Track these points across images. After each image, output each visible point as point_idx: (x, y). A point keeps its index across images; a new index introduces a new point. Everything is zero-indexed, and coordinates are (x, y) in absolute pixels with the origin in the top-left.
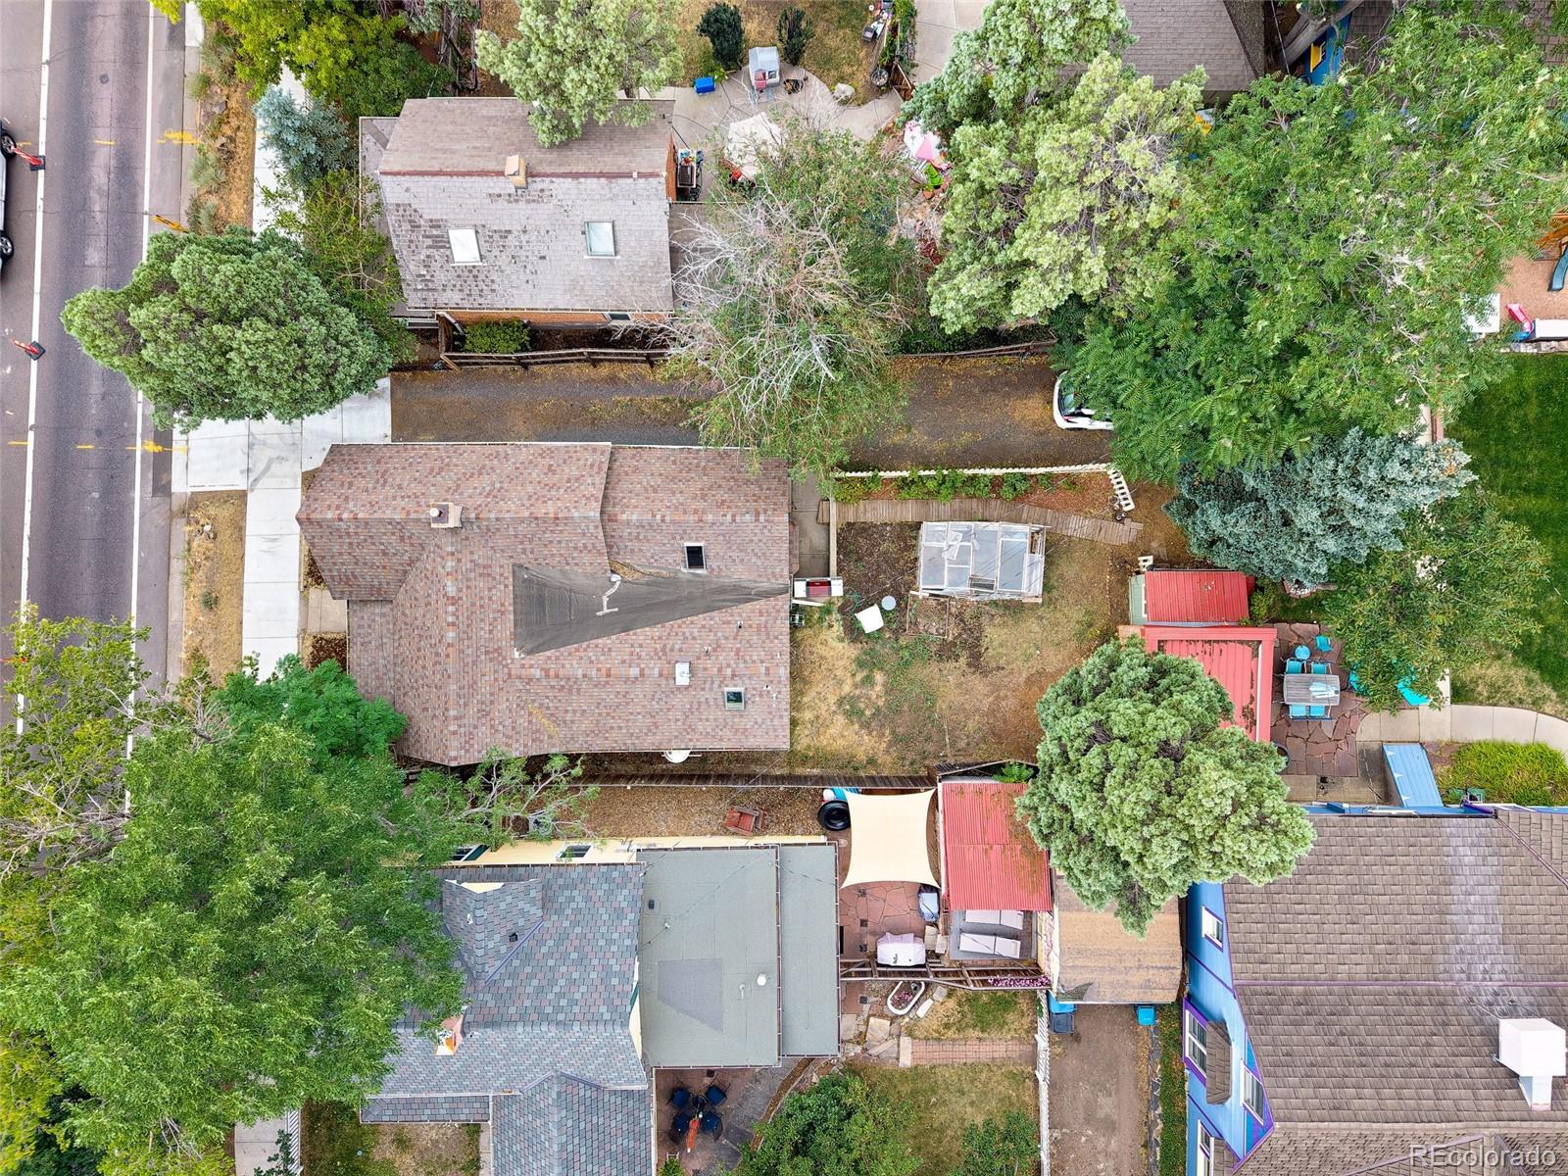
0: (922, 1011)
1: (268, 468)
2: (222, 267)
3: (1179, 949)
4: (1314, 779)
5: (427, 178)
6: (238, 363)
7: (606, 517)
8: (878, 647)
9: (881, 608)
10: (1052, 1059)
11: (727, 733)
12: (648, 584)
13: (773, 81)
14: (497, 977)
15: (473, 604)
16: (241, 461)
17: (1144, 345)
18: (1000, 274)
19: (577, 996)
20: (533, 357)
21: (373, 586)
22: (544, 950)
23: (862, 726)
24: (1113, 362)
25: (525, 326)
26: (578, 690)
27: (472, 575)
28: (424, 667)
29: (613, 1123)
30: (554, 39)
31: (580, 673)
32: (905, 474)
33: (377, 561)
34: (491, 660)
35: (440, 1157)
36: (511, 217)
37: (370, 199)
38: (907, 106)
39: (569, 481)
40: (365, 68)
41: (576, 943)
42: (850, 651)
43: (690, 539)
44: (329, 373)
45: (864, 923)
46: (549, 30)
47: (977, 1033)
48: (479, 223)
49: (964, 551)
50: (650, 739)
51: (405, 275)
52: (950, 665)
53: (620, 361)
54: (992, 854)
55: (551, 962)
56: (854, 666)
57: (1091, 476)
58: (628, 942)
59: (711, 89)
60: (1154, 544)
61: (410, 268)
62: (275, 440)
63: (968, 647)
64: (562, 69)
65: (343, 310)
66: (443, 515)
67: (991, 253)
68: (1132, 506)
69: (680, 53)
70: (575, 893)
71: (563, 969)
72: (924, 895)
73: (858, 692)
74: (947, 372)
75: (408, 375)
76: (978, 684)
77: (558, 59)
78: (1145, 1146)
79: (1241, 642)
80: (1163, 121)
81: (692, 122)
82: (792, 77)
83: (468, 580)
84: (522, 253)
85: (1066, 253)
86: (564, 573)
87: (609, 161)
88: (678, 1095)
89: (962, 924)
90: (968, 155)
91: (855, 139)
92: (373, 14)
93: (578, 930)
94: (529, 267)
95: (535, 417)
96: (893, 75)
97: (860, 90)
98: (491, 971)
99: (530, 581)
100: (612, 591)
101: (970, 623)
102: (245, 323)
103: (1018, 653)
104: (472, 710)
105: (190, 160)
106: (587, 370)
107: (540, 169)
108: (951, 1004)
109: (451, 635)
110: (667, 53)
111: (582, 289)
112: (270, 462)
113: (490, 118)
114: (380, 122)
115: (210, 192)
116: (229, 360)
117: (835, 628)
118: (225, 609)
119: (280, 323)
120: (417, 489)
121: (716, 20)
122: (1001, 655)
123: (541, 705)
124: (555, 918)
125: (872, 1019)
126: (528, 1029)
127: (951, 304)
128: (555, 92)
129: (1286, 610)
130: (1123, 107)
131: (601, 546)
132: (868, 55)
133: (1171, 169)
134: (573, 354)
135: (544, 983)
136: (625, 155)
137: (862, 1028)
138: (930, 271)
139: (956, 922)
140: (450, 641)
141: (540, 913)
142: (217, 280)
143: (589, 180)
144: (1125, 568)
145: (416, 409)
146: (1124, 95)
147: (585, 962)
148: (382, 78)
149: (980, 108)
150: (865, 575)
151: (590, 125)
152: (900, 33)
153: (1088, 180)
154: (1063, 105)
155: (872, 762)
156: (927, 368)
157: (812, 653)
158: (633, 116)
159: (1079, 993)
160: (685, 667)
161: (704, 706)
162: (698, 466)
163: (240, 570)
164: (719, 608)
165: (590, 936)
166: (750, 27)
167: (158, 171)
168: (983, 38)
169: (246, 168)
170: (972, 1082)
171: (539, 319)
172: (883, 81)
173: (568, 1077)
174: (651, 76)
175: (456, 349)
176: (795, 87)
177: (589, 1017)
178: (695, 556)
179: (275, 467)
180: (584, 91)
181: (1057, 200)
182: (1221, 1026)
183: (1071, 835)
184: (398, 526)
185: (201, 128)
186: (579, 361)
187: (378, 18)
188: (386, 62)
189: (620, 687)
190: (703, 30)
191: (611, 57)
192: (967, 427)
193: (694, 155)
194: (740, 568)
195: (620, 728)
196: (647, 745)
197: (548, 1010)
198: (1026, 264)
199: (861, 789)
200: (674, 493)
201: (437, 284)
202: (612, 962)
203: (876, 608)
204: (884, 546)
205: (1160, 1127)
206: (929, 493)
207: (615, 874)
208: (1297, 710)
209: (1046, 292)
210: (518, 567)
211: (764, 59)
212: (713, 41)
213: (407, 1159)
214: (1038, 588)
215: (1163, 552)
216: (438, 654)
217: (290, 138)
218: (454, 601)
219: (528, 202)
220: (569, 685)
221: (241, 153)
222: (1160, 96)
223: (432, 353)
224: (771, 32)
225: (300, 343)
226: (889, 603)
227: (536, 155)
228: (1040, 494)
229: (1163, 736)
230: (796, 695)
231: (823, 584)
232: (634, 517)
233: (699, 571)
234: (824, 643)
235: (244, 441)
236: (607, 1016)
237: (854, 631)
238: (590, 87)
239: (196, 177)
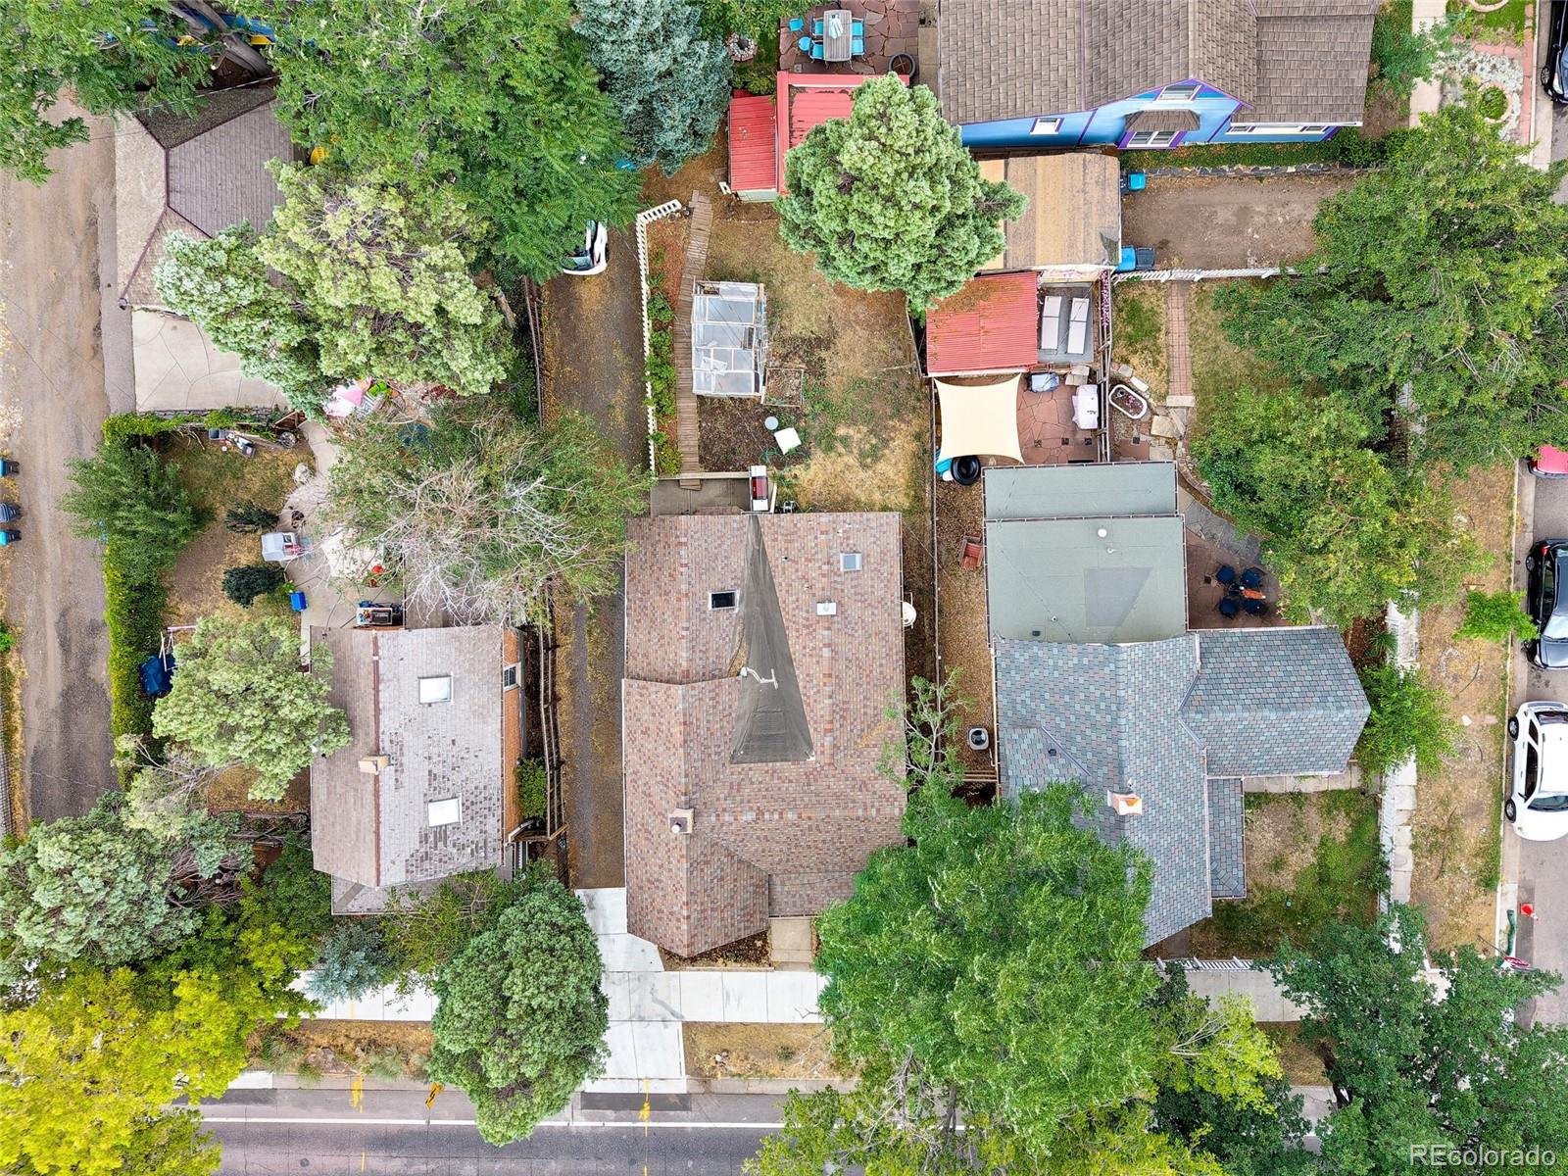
0: (1142, 387)
1: (662, 1003)
2: (456, 1011)
3: (1068, 156)
4: (922, 30)
5: (382, 845)
6: (542, 999)
7: (686, 679)
8: (814, 433)
9: (777, 430)
10: (1184, 267)
11: (885, 568)
12: (749, 644)
13: (293, 539)
14: (1085, 766)
15: (764, 797)
16: (655, 1028)
17: (514, 206)
18: (453, 332)
19: (1098, 693)
20: (551, 754)
21: (755, 892)
22: (1063, 725)
23: (886, 446)
24: (528, 233)
25: (522, 763)
26: (844, 702)
27: (738, 799)
28: (824, 842)
29: (1233, 665)
30: (255, 727)
31: (827, 701)
32: (651, 409)
33: (728, 886)
34: (816, 780)
35: (1290, 829)
36: (416, 768)
37: (406, 903)
38: (310, 416)
39: (654, 715)
40: (287, 911)
41: (1057, 697)
42: (818, 456)
43: (705, 604)
44: (557, 929)
45: (1065, 442)
46: (248, 731)
47: (1162, 335)
48: (422, 799)
49: (718, 356)
50: (891, 638)
51: (472, 866)
52: (828, 366)
53: (554, 676)
54: (988, 327)
55: (1073, 718)
56: (833, 454)
57: (651, 238)
58: (1055, 651)
59: (302, 596)
60: (712, 180)
61: (465, 862)
62: (636, 997)
63: (812, 349)
64: (282, 721)
65: (502, 918)
66: (681, 823)
67: (433, 341)
68: (676, 202)
69: (266, 620)
70: (1019, 700)
71: (1077, 707)
72: (1035, 386)
73: (855, 451)
74: (558, 373)
75: (572, 873)
76: (846, 339)
77: (273, 725)
78: (1261, 180)
79: (791, 103)
80: (312, 199)
81: (333, 613)
82: (289, 521)
83: (742, 802)
84: (449, 761)
85: (427, 279)
86: (738, 718)
87: (365, 683)
88: (1226, 609)
89: (1061, 352)
90: (346, 364)
91: (336, 462)
92: (238, 905)
93: (1047, 696)
94: (462, 754)
95: (608, 754)
96: (285, 428)
97: (301, 457)
98: (1079, 771)
99: (746, 749)
100: (756, 676)
101: (789, 348)
102: (507, 994)
103: (815, 303)
104: (859, 796)
105: (379, 1081)
106: (563, 706)
107: (372, 744)
108: (1135, 360)
109: (791, 816)
110: (265, 631)
111: (483, 707)
112: (655, 1001)
113: (329, 793)
114: (338, 893)
115: (407, 1063)
116: (539, 1006)
117: (797, 472)
118: (793, 1039)
119: (510, 968)
120: (662, 850)
121: (238, 590)
122: (818, 320)
123: (859, 736)
124: (1038, 717)
125: (1153, 432)
126: (1124, 736)
127: (477, 375)
128: (303, 730)
129: (768, 59)
130: (300, 235)
131: (711, 684)
132: (268, 451)
133: (352, 192)
134: (547, 718)
135: (1088, 723)
136: (358, 668)
137: (1163, 441)
138: (452, 394)
139: (1060, 358)
140: (795, 817)
141: (1034, 731)
142: (468, 1016)
143: (381, 699)
144: (733, 207)
145: (603, 865)
146: (289, 234)
147: (1072, 688)
148: (296, 896)
149: (307, 352)
150: (748, 445)
151: (334, 700)
152: (247, 422)
153: (363, 262)
154: (301, 282)
155: (918, 437)
156: (555, 391)
157: (820, 494)
158: (324, 662)
159: (1110, 245)
160: (820, 607)
161: (859, 590)
162: (641, 600)
163: (756, 1026)
164: (771, 578)
165: (1052, 685)
166: (244, 560)
167: (388, 1112)
168: (248, 353)
169: (384, 1028)
170: (1206, 339)
171: (515, 748)
172: (292, 437)
173: (1184, 704)
174: (287, 643)
175: (543, 824)
176: (298, 516)
177: (1113, 683)
178: (723, 600)
179: (660, 996)
180: (300, 702)
181: (380, 288)
182: (1130, 119)
183: (940, 264)
184: (694, 866)
185: (348, 1072)
186: (554, 714)
187: (242, 902)
188: (280, 891)
189: (841, 665)
190: (247, 602)
191: (270, 679)
192: (606, 352)
193: (361, 610)
194: (734, 559)
195: (881, 665)
196: (898, 642)
197: (1109, 718)
198: (440, 311)
199: (936, 447)
200: (664, 621)
201: (480, 839)
202: (1071, 664)
203: (776, 435)
204: (721, 428)
205: (1240, 166)
206: (669, 387)
207: (1003, 665)
208: (857, 48)
209: (461, 296)
210: (733, 759)
211: (273, 547)
212: (257, 593)
213: (1293, 859)
214: (750, 287)
215: (718, 171)
216: (810, 828)
217: (350, 973)
218: (760, 813)
219: (402, 754)
220: (840, 712)
221: (370, 1033)
222: (291, 202)
223: (551, 850)
224: (248, 541)
225: (527, 951)
226: (771, 423)
227: (360, 748)
228: (669, 285)
229: (833, 192)
230: (858, 506)
231: (754, 485)
232: (684, 655)
233: (737, 597)
234: (811, 482)
235: (636, 1025)
236: (1112, 666)
237: (799, 455)
238: (297, 696)
239: (393, 1075)
